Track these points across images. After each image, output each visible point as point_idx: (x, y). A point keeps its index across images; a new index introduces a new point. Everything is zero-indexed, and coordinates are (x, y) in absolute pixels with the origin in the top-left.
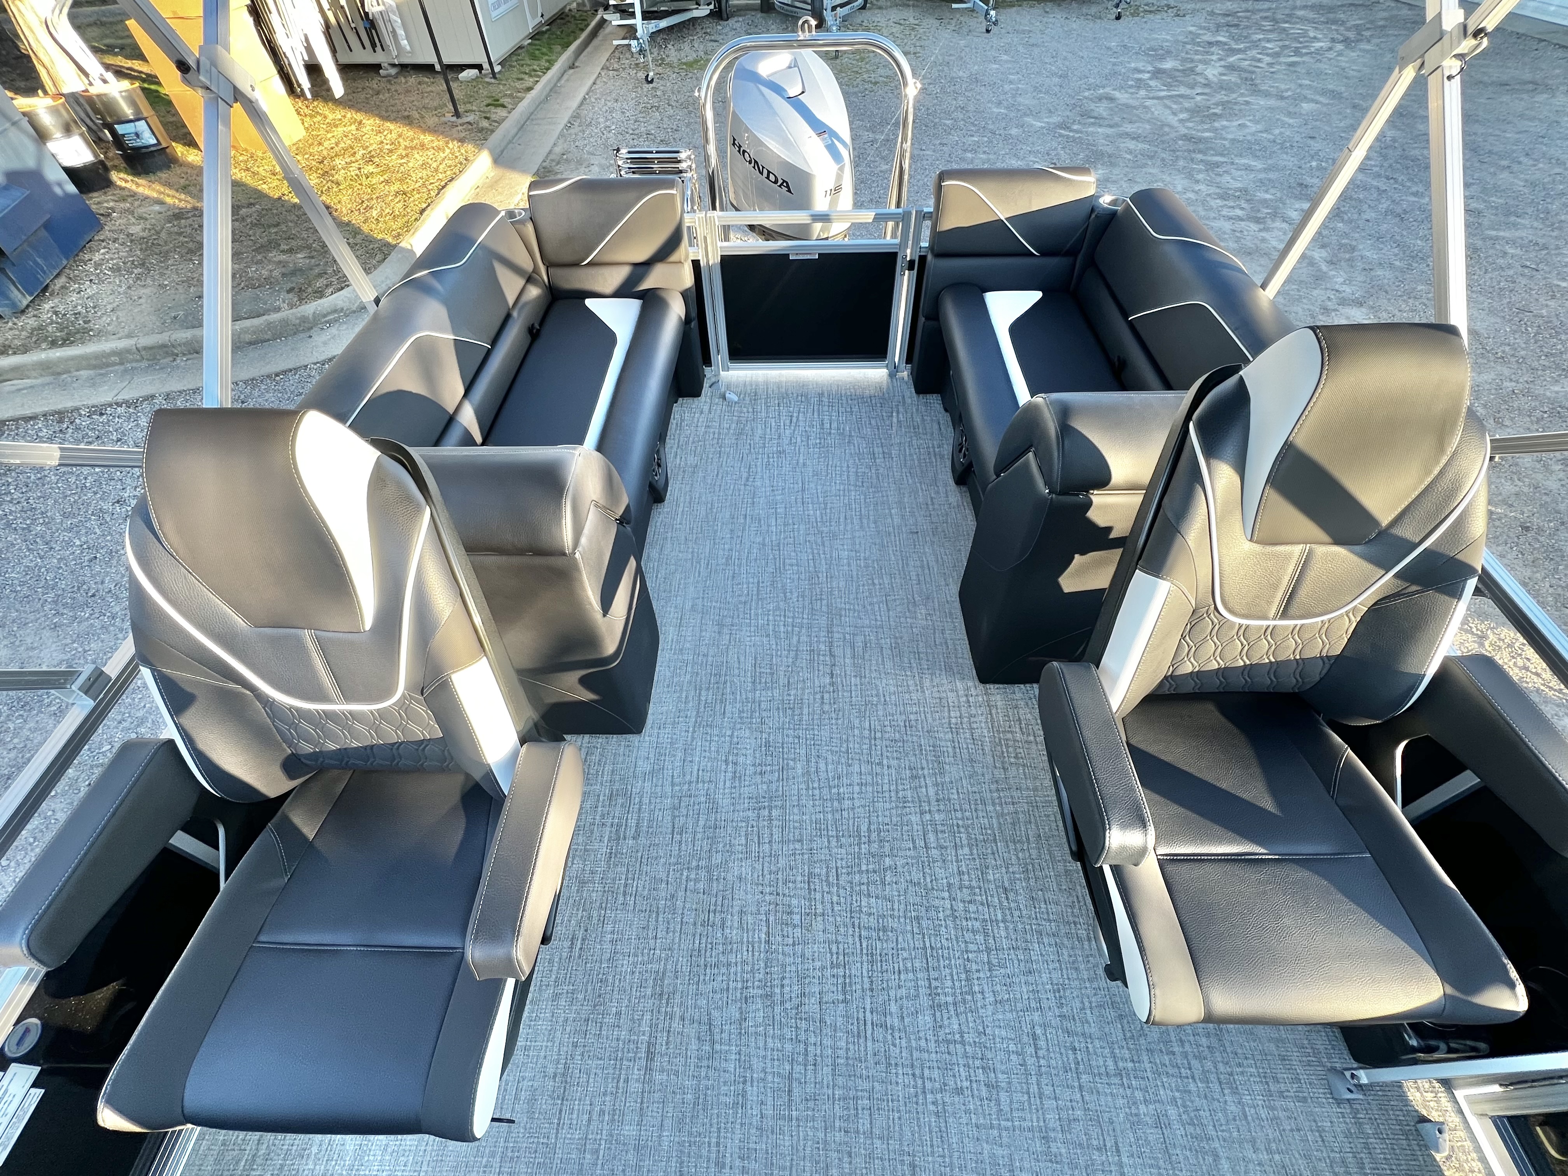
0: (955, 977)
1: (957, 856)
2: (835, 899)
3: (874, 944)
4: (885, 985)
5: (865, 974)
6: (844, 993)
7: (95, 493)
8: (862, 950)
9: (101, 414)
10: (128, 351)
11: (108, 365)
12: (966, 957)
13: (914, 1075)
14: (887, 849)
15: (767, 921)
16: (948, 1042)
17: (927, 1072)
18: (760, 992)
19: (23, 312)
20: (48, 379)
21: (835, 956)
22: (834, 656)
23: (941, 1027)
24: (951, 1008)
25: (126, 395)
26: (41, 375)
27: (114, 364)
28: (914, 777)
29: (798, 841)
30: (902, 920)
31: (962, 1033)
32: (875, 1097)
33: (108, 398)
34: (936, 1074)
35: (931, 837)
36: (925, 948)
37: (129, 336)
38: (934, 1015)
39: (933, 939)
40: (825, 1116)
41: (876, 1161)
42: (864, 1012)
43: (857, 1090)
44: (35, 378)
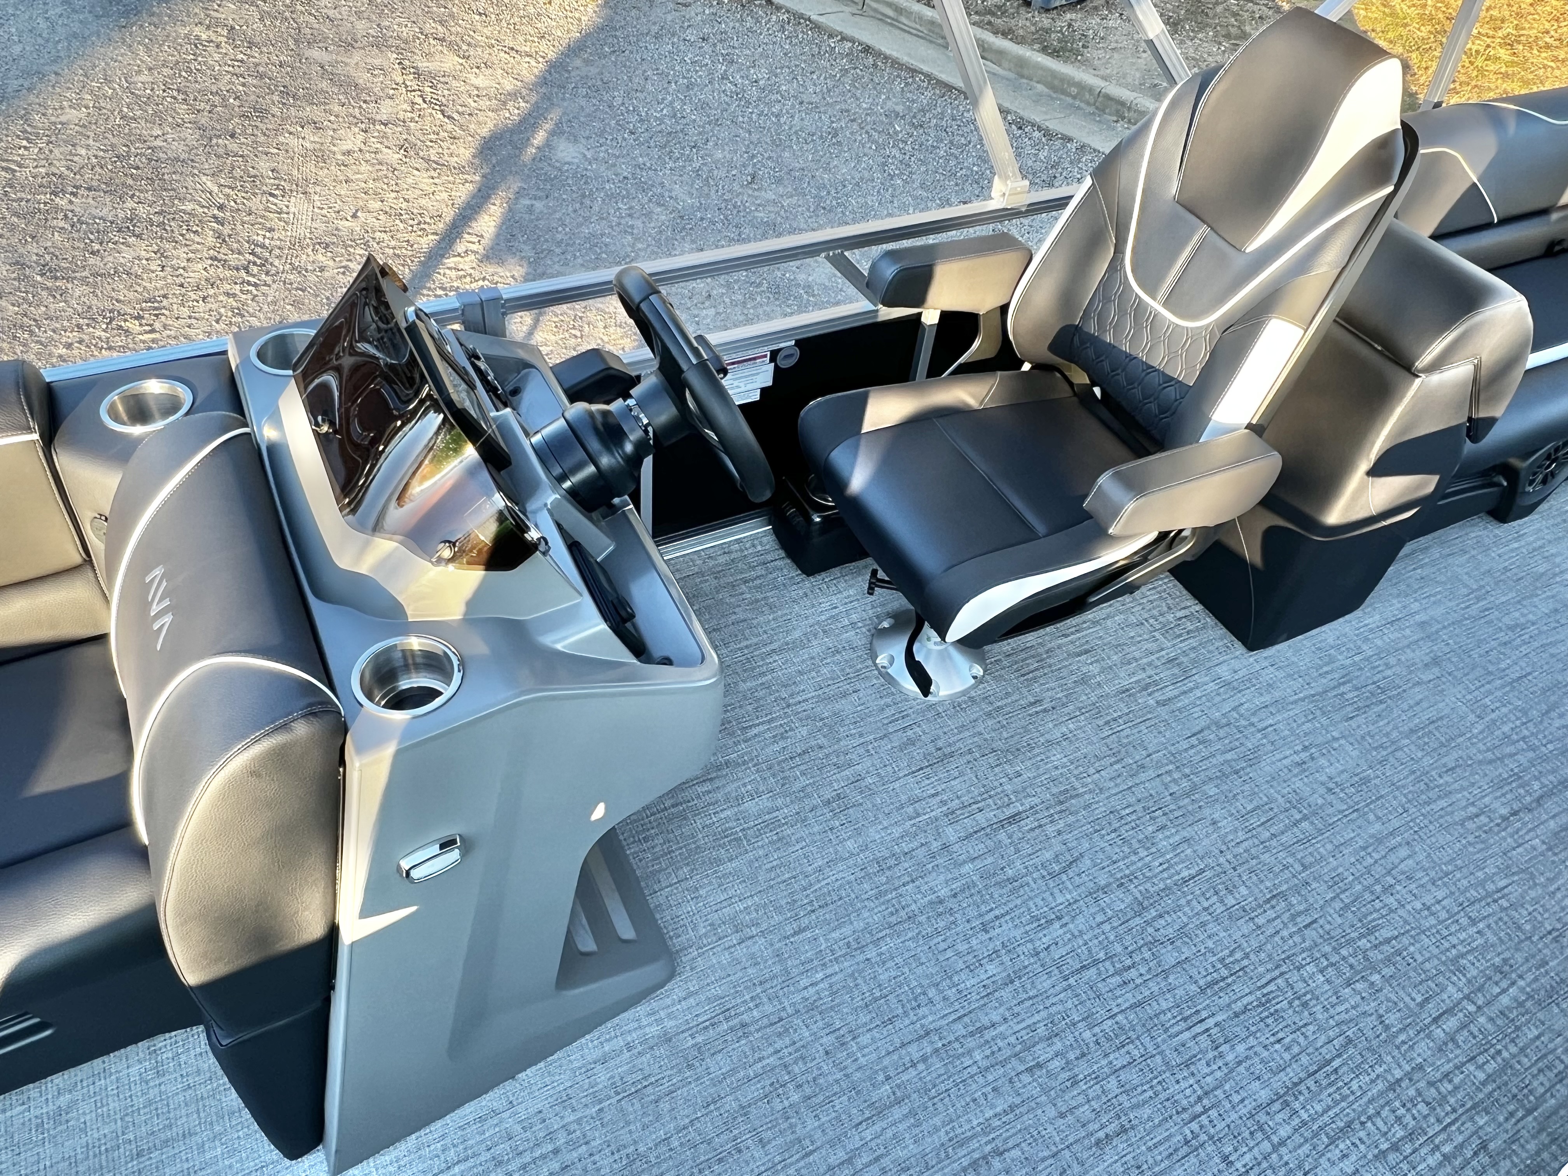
0: (1331, 1113)
1: (1464, 1064)
2: (1285, 933)
3: (1281, 999)
4: (1253, 1029)
5: (1245, 1001)
6: (1210, 985)
7: (957, 185)
8: (1263, 987)
9: (1020, 128)
10: (1091, 90)
11: (1064, 92)
12: (1363, 1119)
13: (1200, 1099)
14: (1388, 971)
15: (1202, 871)
16: (1261, 1128)
17: (1213, 1113)
18: (1138, 895)
19: (1047, 11)
20: (1012, 75)
21: (1231, 959)
22: (1540, 805)
23: (1268, 1114)
24: (1296, 1121)
25: (1052, 125)
26: (1010, 70)
27: (1069, 95)
28: (1498, 970)
29: (1302, 865)
30: (1332, 1022)
31: (1282, 1143)
32: (1149, 1061)
33: (1037, 119)
34: (1221, 1125)
35: (1451, 1024)
36: (1328, 1062)
37: (1104, 78)
38: (1273, 1101)
39: (1345, 1068)
40: (1093, 1014)
41: (1098, 1086)
42: (1209, 1017)
43: (1138, 1038)
44: (1004, 69)
